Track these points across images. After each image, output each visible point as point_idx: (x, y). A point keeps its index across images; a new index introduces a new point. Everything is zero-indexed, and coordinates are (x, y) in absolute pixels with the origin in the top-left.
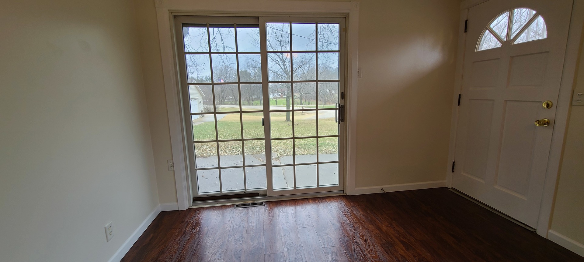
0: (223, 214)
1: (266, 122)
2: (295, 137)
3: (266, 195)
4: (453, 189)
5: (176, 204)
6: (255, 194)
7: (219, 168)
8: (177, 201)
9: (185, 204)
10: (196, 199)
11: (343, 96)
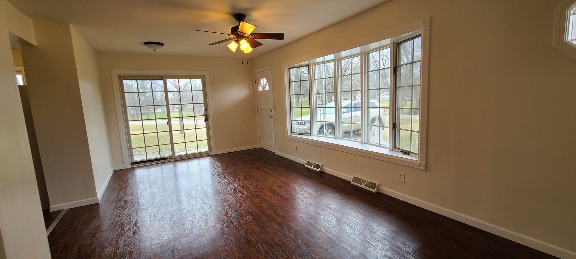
0: (148, 170)
1: (169, 123)
2: (184, 129)
3: (172, 158)
4: (260, 148)
5: (123, 166)
6: (166, 158)
7: (145, 147)
8: (123, 164)
9: (128, 166)
10: (133, 164)
11: (206, 110)
